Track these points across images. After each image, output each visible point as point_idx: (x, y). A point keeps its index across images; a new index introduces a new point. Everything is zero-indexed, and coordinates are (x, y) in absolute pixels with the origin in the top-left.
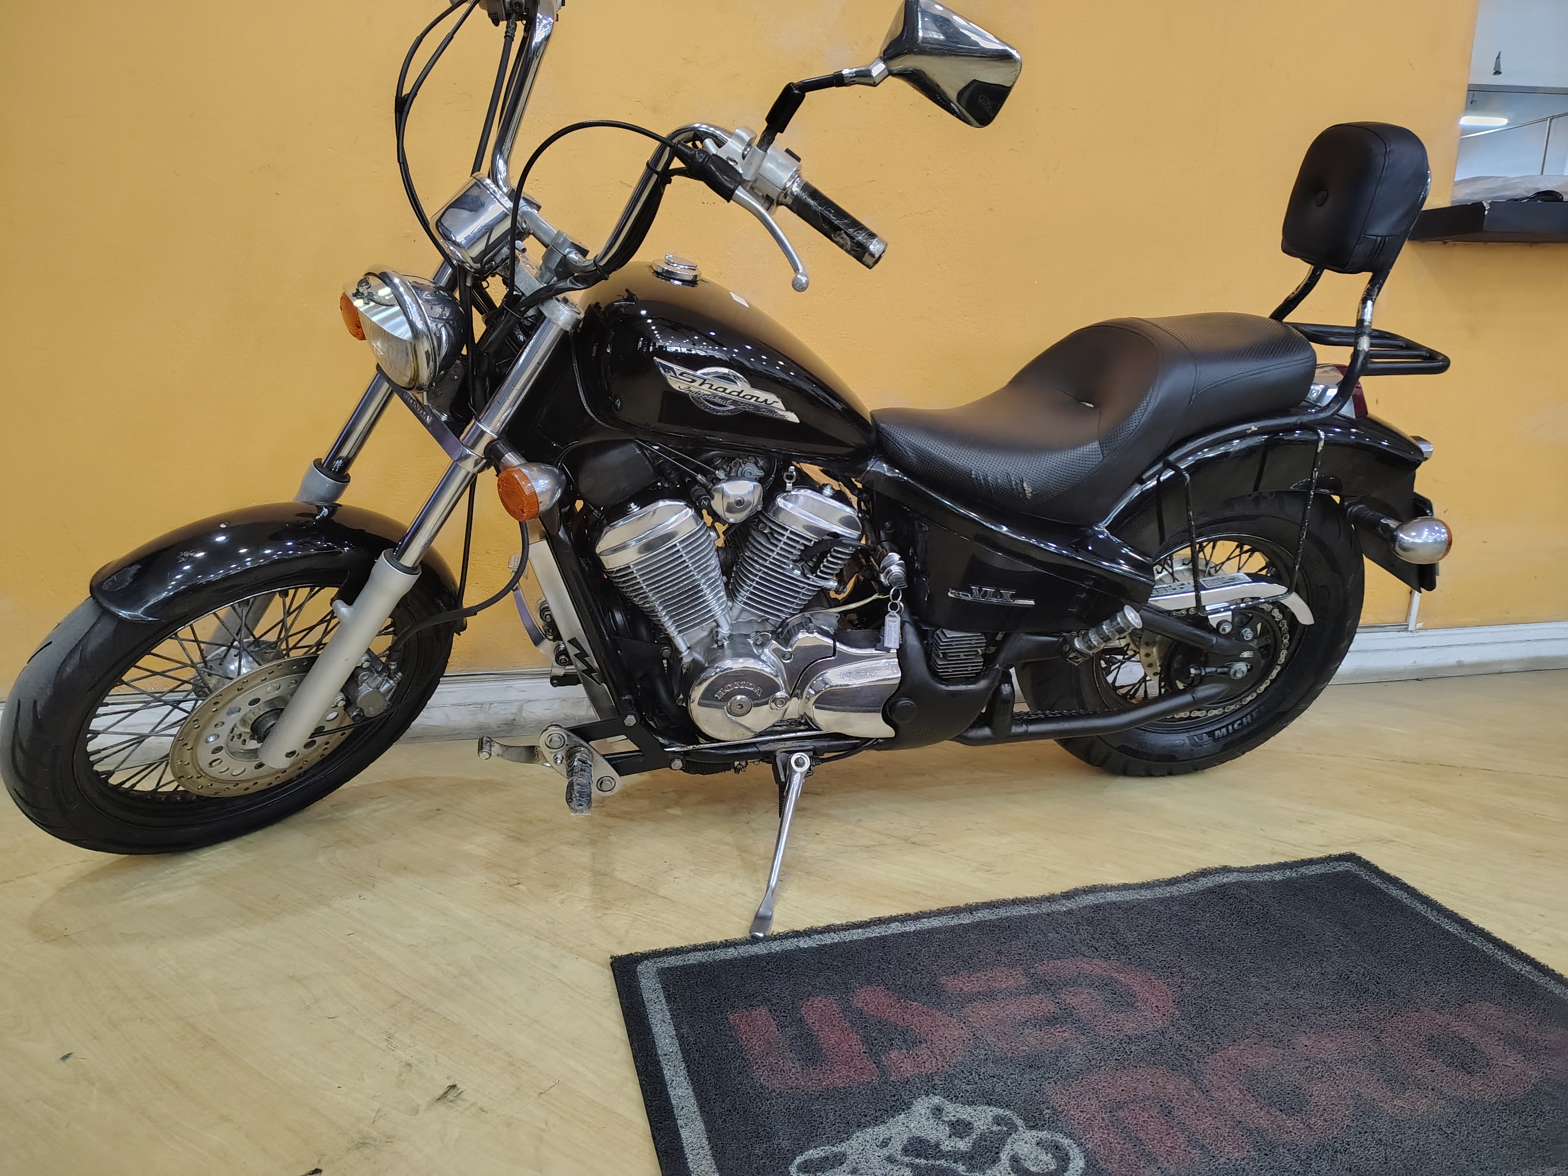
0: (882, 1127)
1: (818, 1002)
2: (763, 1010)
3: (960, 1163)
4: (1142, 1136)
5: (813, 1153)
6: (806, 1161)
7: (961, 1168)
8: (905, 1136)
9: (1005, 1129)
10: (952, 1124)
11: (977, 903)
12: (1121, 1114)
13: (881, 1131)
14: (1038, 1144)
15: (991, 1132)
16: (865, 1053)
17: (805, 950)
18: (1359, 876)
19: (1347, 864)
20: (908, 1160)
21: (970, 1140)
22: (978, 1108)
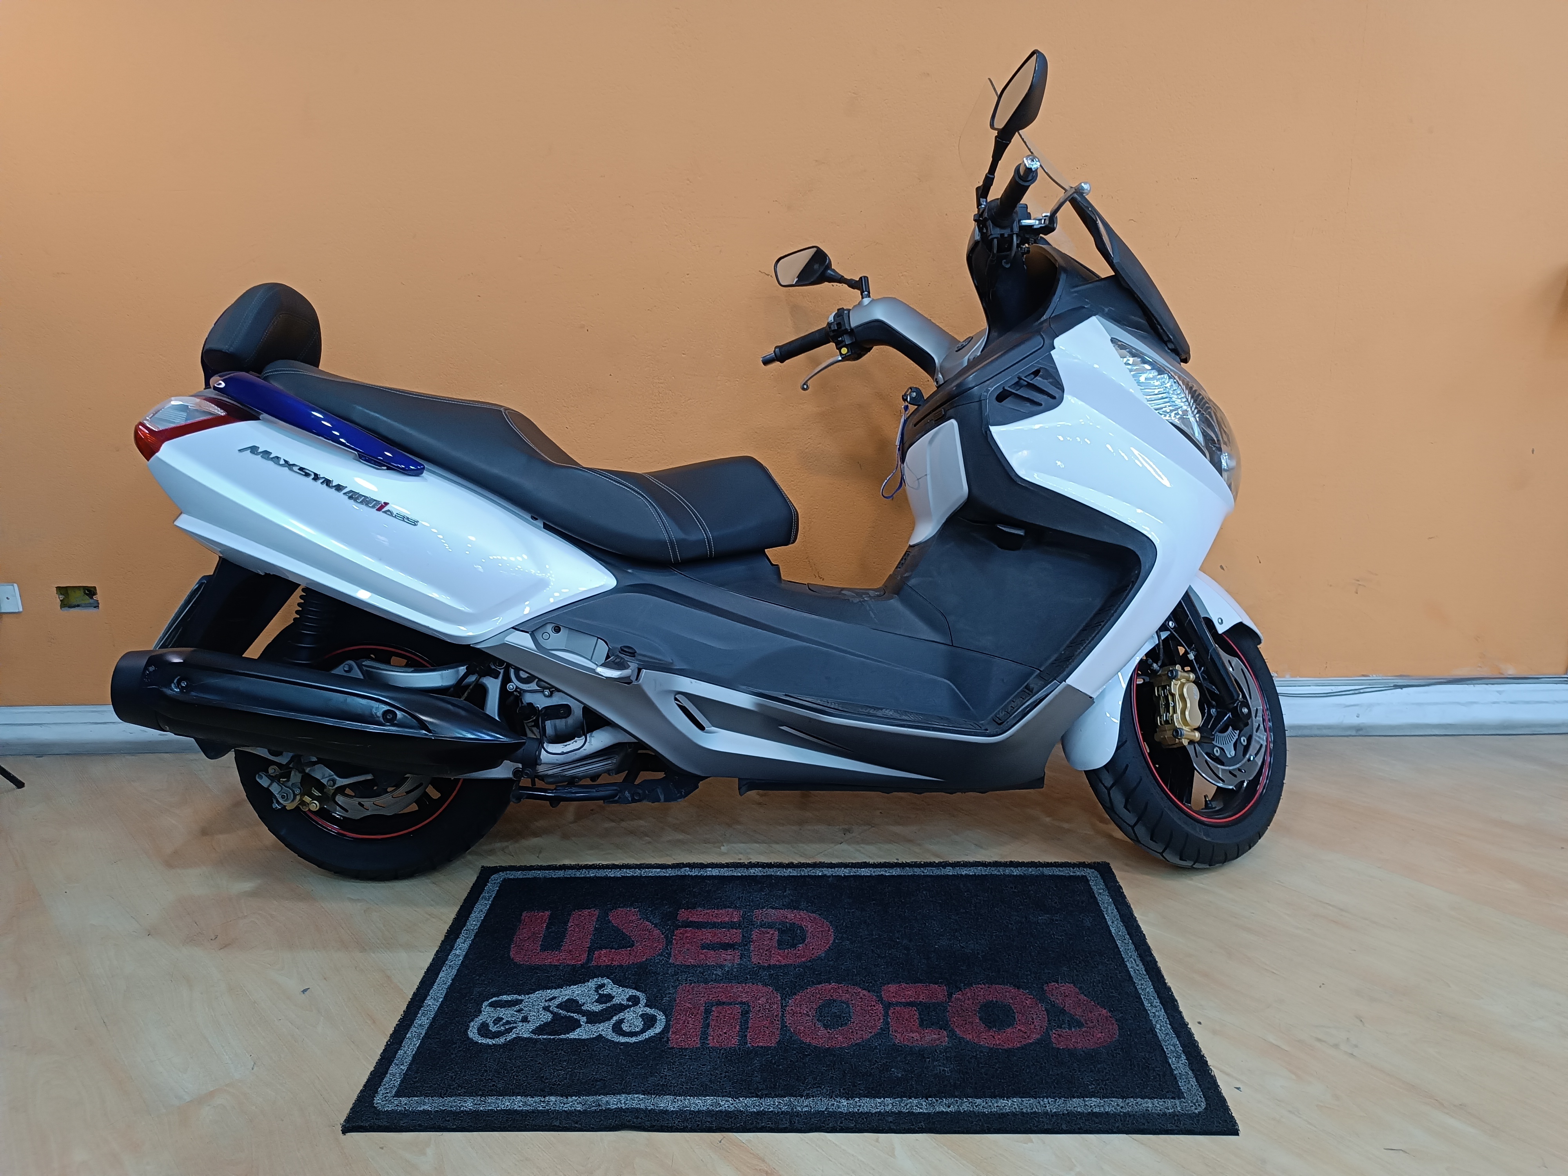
0: (558, 990)
1: (586, 912)
2: (548, 913)
3: (585, 1018)
4: (713, 1023)
5: (505, 998)
6: (496, 1001)
7: (583, 1019)
8: (567, 997)
9: (631, 1004)
10: (602, 996)
11: (758, 863)
12: (713, 1009)
13: (555, 992)
14: (642, 1016)
15: (621, 1004)
16: (588, 947)
17: (607, 878)
18: (1088, 881)
19: (1089, 870)
20: (556, 1010)
21: (604, 1006)
22: (627, 990)
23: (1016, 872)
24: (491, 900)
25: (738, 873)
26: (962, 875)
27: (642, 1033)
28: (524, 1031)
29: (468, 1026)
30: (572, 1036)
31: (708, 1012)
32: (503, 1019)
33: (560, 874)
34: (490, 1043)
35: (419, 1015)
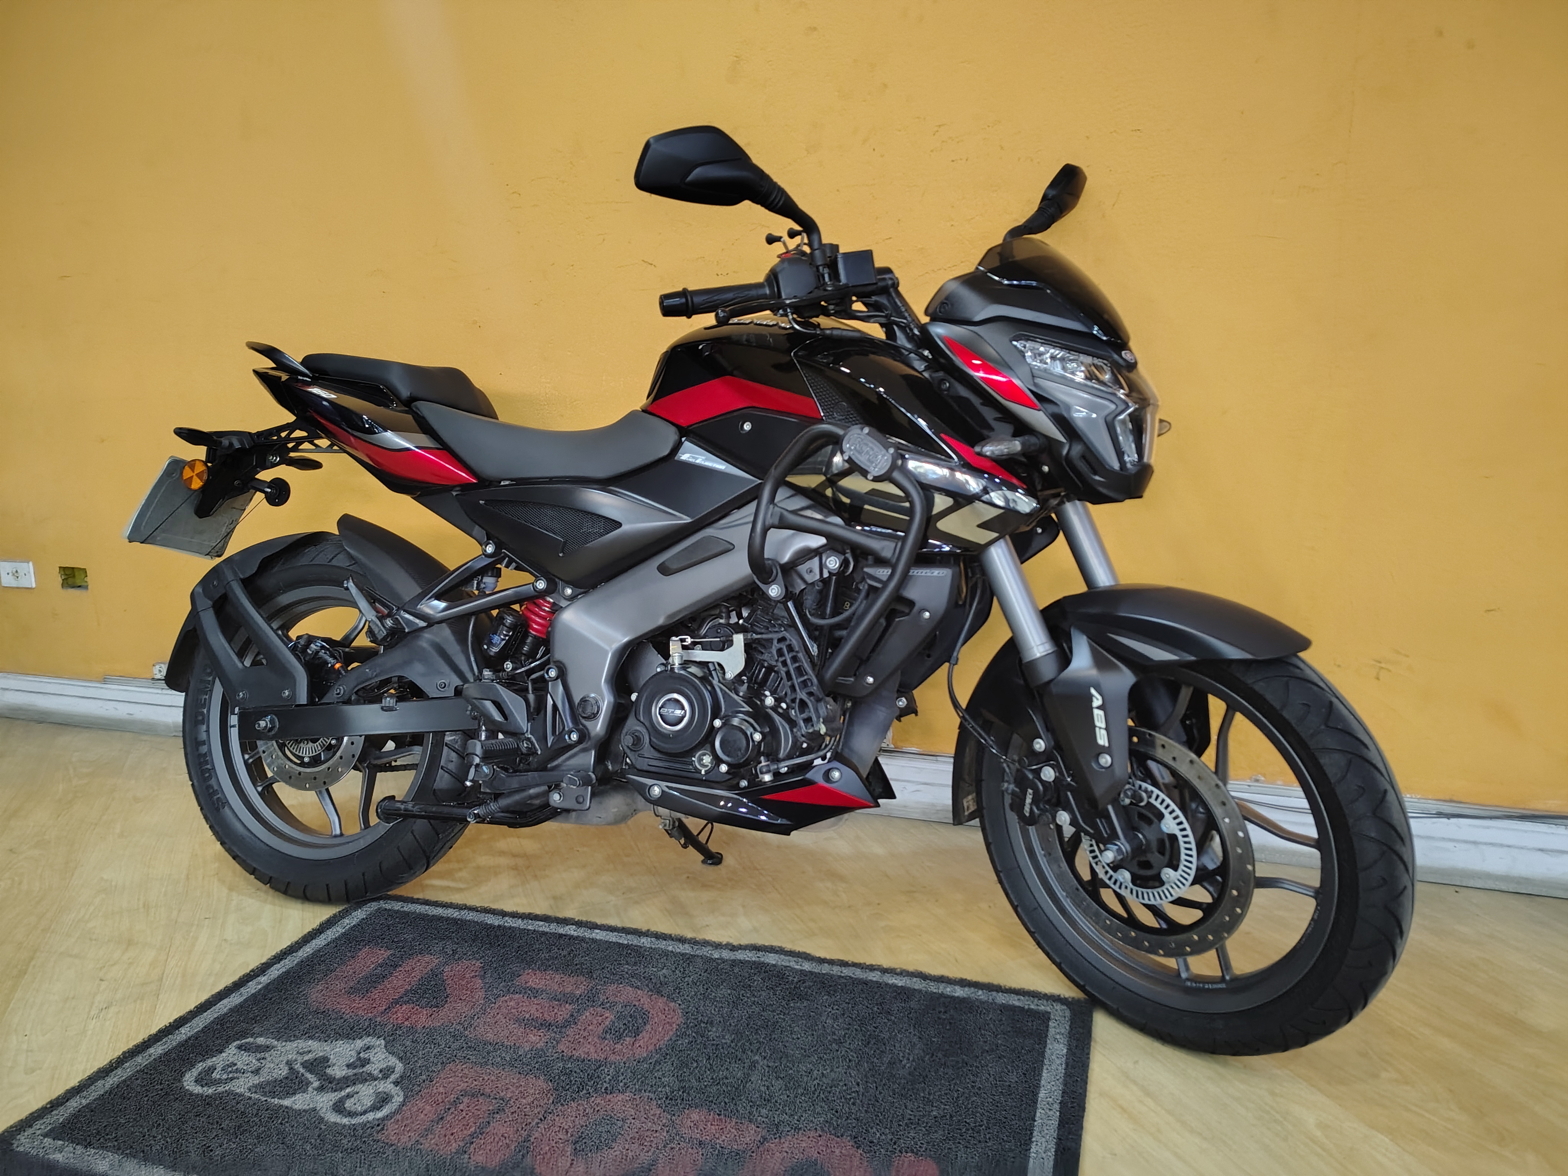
0: (320, 1043)
1: (427, 958)
2: (389, 952)
3: (318, 1083)
4: (449, 1118)
5: (261, 1041)
6: (249, 1043)
7: (315, 1084)
8: (321, 1054)
9: (380, 1076)
10: (359, 1059)
11: (658, 932)
12: (466, 1100)
13: (316, 1045)
14: (379, 1093)
15: (370, 1074)
16: (395, 999)
18: (1049, 1019)
19: (1058, 1007)
20: (298, 1067)
21: (351, 1072)
22: (390, 1057)
23: (960, 992)
24: (347, 928)
25: (624, 940)
26: (887, 984)
27: (361, 1115)
28: (241, 1086)
29: (193, 1066)
30: (287, 1102)
31: (455, 1103)
32: (235, 1064)
33: (439, 911)
34: (196, 1092)
35: (159, 1043)
